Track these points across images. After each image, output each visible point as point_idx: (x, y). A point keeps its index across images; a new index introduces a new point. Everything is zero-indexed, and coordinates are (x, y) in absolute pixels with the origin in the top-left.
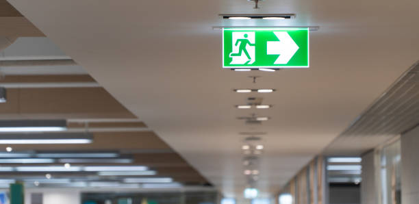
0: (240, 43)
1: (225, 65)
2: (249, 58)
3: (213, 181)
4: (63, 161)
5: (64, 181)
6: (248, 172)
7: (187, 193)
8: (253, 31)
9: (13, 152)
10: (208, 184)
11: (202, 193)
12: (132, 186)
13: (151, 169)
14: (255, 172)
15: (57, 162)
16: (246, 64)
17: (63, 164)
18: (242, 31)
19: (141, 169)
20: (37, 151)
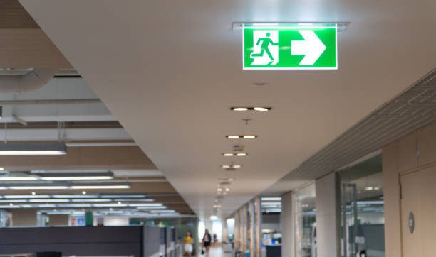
0: (261, 42)
1: (246, 66)
2: (272, 58)
3: (196, 212)
4: (116, 200)
5: (120, 212)
6: (215, 206)
7: (182, 218)
8: (276, 29)
9: (87, 194)
10: (193, 214)
11: (189, 218)
12: (155, 215)
13: (164, 205)
14: (219, 206)
15: (113, 201)
16: (269, 65)
17: (117, 202)
18: (264, 29)
19: (159, 205)
20: (101, 193)
